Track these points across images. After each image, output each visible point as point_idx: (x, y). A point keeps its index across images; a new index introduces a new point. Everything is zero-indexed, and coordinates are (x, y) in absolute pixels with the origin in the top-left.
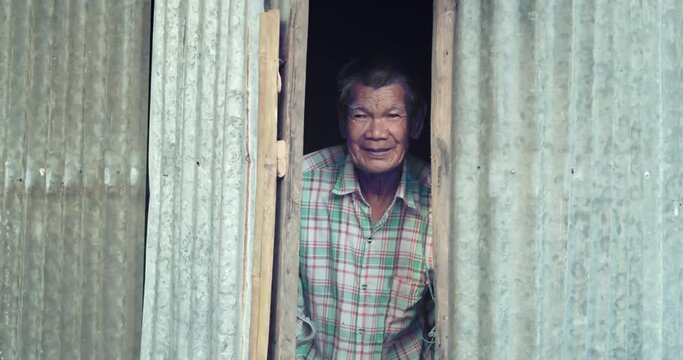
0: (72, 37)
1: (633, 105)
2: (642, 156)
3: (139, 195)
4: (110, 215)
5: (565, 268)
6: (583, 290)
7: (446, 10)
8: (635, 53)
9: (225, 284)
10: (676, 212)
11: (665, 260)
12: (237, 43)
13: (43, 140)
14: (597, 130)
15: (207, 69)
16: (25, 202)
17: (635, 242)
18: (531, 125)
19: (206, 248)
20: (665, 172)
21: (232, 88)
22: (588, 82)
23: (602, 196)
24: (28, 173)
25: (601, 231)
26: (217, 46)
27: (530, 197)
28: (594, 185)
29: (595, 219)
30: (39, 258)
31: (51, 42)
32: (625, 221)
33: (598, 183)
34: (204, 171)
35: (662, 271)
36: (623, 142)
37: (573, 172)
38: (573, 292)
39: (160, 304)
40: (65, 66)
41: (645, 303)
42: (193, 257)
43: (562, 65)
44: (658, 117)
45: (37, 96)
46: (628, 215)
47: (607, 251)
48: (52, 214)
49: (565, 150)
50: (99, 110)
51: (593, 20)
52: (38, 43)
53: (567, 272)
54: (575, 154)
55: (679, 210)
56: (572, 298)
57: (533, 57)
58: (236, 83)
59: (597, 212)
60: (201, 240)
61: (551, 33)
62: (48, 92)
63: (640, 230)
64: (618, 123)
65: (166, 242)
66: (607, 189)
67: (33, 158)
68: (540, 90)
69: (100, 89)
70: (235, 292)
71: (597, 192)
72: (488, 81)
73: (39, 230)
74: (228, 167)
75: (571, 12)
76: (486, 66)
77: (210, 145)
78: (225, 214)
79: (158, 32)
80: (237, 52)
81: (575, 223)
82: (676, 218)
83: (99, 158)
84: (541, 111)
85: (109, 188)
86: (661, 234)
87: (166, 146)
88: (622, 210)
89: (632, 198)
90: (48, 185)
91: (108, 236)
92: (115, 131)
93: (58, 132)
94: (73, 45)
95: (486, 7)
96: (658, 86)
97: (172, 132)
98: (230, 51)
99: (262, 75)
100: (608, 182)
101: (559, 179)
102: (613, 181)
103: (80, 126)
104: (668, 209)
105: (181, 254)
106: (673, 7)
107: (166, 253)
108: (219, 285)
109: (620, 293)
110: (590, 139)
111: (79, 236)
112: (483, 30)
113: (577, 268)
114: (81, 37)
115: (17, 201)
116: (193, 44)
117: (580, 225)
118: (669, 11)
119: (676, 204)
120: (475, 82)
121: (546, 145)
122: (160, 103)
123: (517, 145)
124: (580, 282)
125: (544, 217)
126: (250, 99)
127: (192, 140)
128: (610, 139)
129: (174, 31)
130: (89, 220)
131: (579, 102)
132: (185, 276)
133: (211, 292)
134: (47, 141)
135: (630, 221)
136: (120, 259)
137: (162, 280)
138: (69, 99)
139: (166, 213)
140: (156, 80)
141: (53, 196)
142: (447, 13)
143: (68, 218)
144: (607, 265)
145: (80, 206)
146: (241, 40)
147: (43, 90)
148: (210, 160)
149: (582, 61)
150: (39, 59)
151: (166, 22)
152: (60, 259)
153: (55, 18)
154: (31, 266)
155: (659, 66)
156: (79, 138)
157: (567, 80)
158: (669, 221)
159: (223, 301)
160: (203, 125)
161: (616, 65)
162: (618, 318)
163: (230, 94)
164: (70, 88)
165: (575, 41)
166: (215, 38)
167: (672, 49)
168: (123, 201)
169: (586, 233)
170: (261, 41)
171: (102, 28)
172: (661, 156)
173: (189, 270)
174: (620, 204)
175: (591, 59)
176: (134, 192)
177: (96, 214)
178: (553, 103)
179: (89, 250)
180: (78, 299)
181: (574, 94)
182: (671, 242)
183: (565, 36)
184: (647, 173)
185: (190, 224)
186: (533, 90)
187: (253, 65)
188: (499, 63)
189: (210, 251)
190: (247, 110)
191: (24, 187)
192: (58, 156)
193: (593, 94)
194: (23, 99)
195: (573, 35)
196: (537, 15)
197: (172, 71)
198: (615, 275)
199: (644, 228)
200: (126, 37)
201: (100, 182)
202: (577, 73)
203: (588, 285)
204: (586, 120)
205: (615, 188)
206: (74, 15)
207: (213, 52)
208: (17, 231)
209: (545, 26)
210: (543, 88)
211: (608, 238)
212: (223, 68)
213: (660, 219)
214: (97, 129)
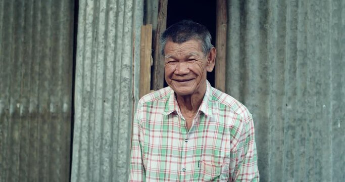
0: (34, 37)
1: (317, 71)
2: (322, 97)
3: (68, 117)
4: (53, 128)
5: (283, 154)
6: (292, 165)
7: (222, 23)
8: (318, 45)
9: (120, 162)
10: (339, 126)
11: (334, 150)
12: (127, 41)
13: (19, 89)
14: (299, 84)
15: (110, 54)
16: (10, 120)
17: (318, 141)
18: (265, 81)
19: (108, 144)
20: (333, 106)
21: (125, 63)
22: (294, 60)
23: (302, 117)
24: (11, 106)
25: (301, 135)
26: (115, 42)
27: (265, 118)
28: (297, 112)
29: (298, 129)
30: (17, 149)
31: (23, 39)
32: (313, 130)
33: (299, 111)
34: (108, 105)
35: (332, 155)
36: (312, 90)
37: (287, 105)
38: (287, 166)
39: (81, 172)
40: (30, 52)
41: (323, 171)
42: (101, 148)
43: (281, 51)
44: (330, 77)
45: (16, 66)
46: (315, 127)
47: (304, 145)
48: (23, 127)
49: (283, 94)
50: (47, 74)
51: (297, 28)
52: (16, 40)
53: (284, 156)
54: (288, 96)
55: (341, 124)
56: (287, 169)
57: (266, 47)
58: (127, 61)
59: (299, 125)
60: (106, 140)
61: (276, 35)
62: (21, 65)
63: (321, 134)
64: (309, 80)
65: (85, 141)
66: (304, 114)
67: (13, 98)
68: (270, 64)
69: (48, 63)
70: (125, 166)
71: (299, 116)
72: (244, 59)
73: (17, 135)
74: (122, 103)
75: (285, 24)
76: (243, 52)
77: (111, 92)
78: (121, 127)
79: (80, 35)
80: (127, 45)
81: (288, 131)
82: (339, 128)
83: (47, 98)
84: (270, 74)
85: (52, 113)
86: (332, 136)
87: (85, 92)
88: (312, 125)
89: (316, 118)
90: (21, 112)
91: (52, 138)
92: (55, 85)
93: (26, 85)
94: (34, 41)
95: (242, 22)
96: (330, 62)
97: (88, 85)
98: (123, 44)
99: (142, 57)
100: (304, 110)
101: (279, 109)
102: (307, 109)
103: (38, 82)
104: (335, 124)
105: (94, 147)
106: (337, 22)
107: (85, 146)
108: (117, 163)
109: (311, 166)
110: (295, 88)
111: (37, 138)
112: (241, 34)
113: (289, 154)
114: (38, 37)
115: (6, 120)
116: (101, 41)
117: (290, 132)
118: (335, 24)
119: (339, 121)
120: (237, 60)
121: (273, 92)
122: (81, 71)
123: (259, 92)
124: (291, 160)
125: (272, 128)
126: (135, 69)
127: (100, 90)
128: (305, 88)
129: (90, 34)
130: (42, 130)
131: (290, 70)
132: (97, 158)
133: (111, 167)
134: (20, 90)
135: (315, 130)
136: (58, 149)
137: (82, 160)
138: (32, 69)
139: (85, 126)
140: (79, 59)
141: (24, 117)
142: (224, 25)
143: (31, 129)
144: (304, 152)
145: (38, 123)
146: (129, 39)
147: (19, 63)
148: (111, 99)
149: (291, 49)
150: (17, 49)
151: (85, 30)
152: (27, 150)
153: (25, 28)
154: (13, 153)
155: (330, 52)
156: (37, 88)
157: (284, 58)
158: (335, 130)
159: (119, 171)
160: (107, 82)
161: (308, 51)
162: (310, 179)
163: (124, 67)
164: (32, 63)
165: (288, 39)
166: (114, 38)
167: (337, 43)
168: (59, 120)
169: (293, 136)
170: (142, 40)
171: (49, 33)
172: (331, 97)
173: (99, 155)
174: (311, 121)
175: (296, 48)
176: (65, 116)
177: (46, 127)
178: (277, 70)
179: (42, 145)
180: (36, 170)
181: (287, 66)
182: (337, 140)
183: (282, 36)
184: (324, 106)
185: (99, 131)
186: (266, 64)
187: (136, 52)
188: (249, 50)
189: (111, 145)
190: (133, 75)
191: (9, 113)
192: (26, 97)
193: (297, 66)
194: (9, 68)
195: (287, 36)
196: (269, 26)
197: (88, 54)
198: (308, 157)
199: (323, 133)
200: (61, 37)
201: (48, 111)
202: (289, 56)
203: (295, 162)
204: (293, 79)
205: (308, 113)
206: (34, 26)
207: (113, 45)
208: (6, 135)
209: (272, 31)
210: (272, 62)
211: (304, 139)
212: (119, 53)
213: (331, 129)
214: (46, 84)
